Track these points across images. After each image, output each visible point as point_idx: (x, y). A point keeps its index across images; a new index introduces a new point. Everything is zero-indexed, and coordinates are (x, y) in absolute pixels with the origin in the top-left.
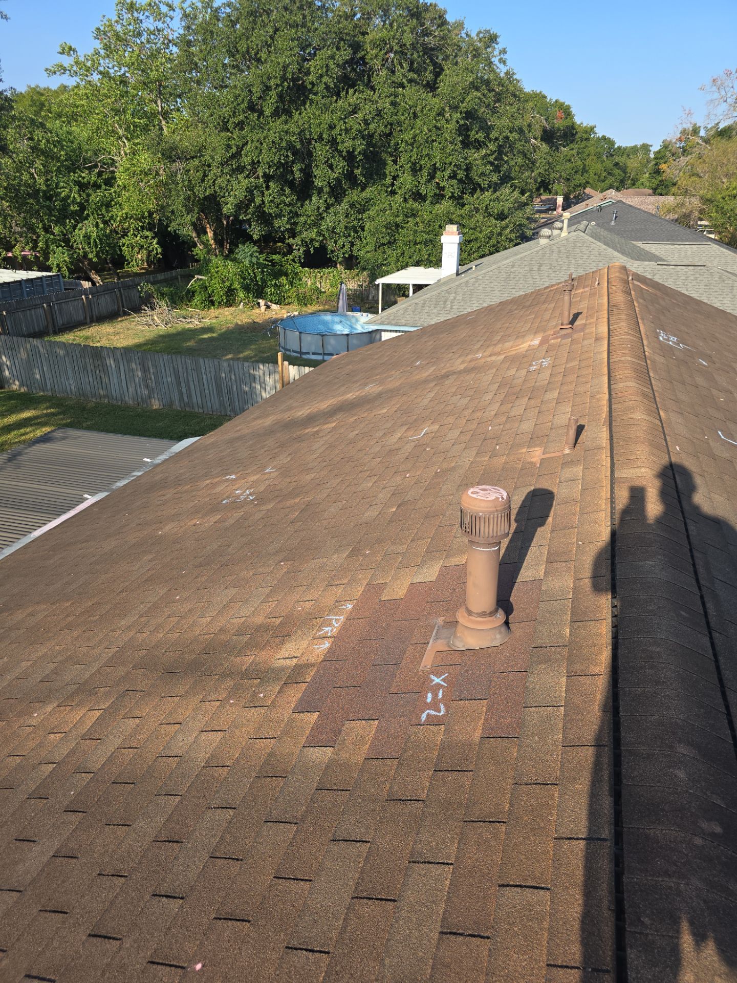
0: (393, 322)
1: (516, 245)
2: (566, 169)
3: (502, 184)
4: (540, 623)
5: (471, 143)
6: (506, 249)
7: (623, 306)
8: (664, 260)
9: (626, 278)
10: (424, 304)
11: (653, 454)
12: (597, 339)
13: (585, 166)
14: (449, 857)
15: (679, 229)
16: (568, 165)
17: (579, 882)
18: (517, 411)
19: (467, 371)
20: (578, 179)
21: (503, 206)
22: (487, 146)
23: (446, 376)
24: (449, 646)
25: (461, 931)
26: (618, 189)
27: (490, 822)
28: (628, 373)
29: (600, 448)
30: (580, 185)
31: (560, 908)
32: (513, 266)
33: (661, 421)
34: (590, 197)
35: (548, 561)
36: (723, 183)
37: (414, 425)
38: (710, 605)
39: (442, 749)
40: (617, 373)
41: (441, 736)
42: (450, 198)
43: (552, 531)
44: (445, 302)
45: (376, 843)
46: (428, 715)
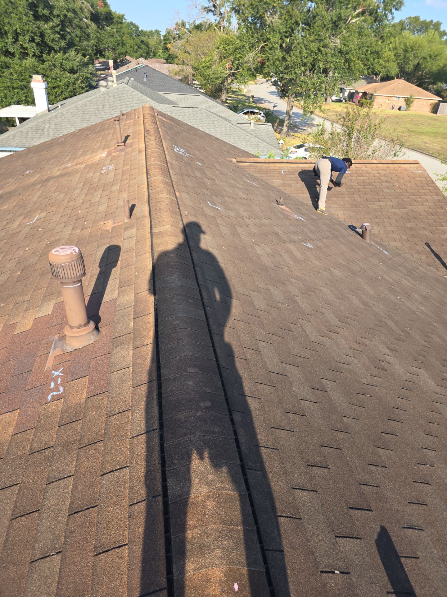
0: (7, 145)
1: (87, 91)
2: (111, 42)
3: (69, 48)
4: (117, 323)
5: (40, 17)
6: (80, 94)
7: (152, 131)
8: (176, 104)
9: (153, 114)
10: (27, 131)
11: (172, 217)
12: (140, 152)
13: (123, 40)
14: (71, 472)
15: (183, 85)
16: (112, 39)
17: (144, 456)
18: (96, 199)
19: (61, 176)
20: (120, 50)
21: (72, 64)
22: (53, 20)
23: (48, 180)
24: (63, 351)
25: (81, 509)
26: (146, 58)
27: (94, 443)
28: (157, 171)
29: (145, 217)
30: (122, 54)
31: (135, 474)
32: (86, 105)
33: (176, 198)
34: (130, 62)
35: (120, 287)
36: (202, 58)
37: (29, 214)
38: (205, 294)
39: (62, 413)
40: (151, 172)
41: (61, 405)
42: (33, 56)
43: (121, 269)
44: (43, 130)
45: (24, 482)
46: (53, 395)
